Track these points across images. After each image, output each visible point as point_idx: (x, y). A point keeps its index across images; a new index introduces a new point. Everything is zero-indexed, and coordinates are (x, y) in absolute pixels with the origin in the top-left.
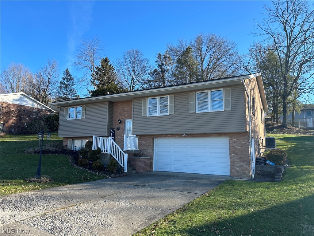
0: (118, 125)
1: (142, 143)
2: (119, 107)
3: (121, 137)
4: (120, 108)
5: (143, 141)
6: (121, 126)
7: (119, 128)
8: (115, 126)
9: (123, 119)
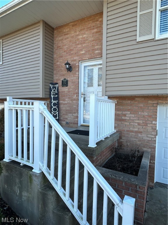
0: (64, 75)
1: (125, 115)
2: (67, 36)
3: (72, 100)
4: (68, 38)
5: (129, 110)
6: (70, 77)
7: (67, 81)
8: (58, 78)
9: (75, 60)
